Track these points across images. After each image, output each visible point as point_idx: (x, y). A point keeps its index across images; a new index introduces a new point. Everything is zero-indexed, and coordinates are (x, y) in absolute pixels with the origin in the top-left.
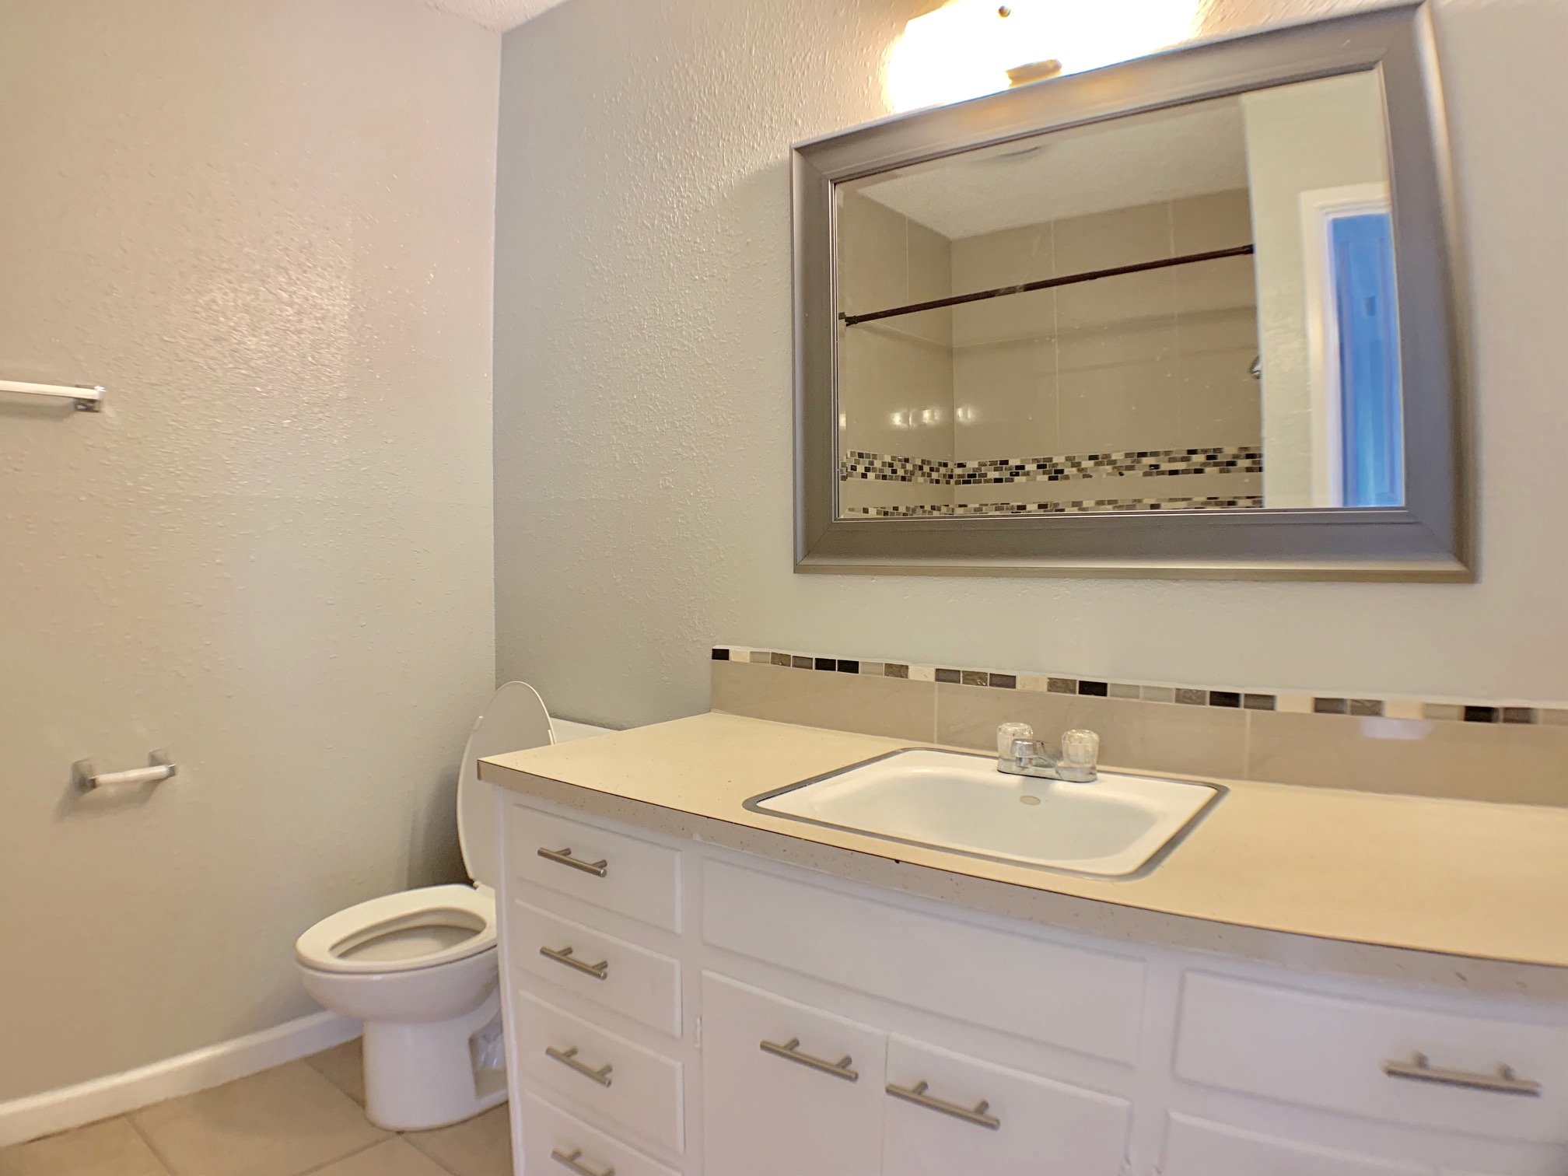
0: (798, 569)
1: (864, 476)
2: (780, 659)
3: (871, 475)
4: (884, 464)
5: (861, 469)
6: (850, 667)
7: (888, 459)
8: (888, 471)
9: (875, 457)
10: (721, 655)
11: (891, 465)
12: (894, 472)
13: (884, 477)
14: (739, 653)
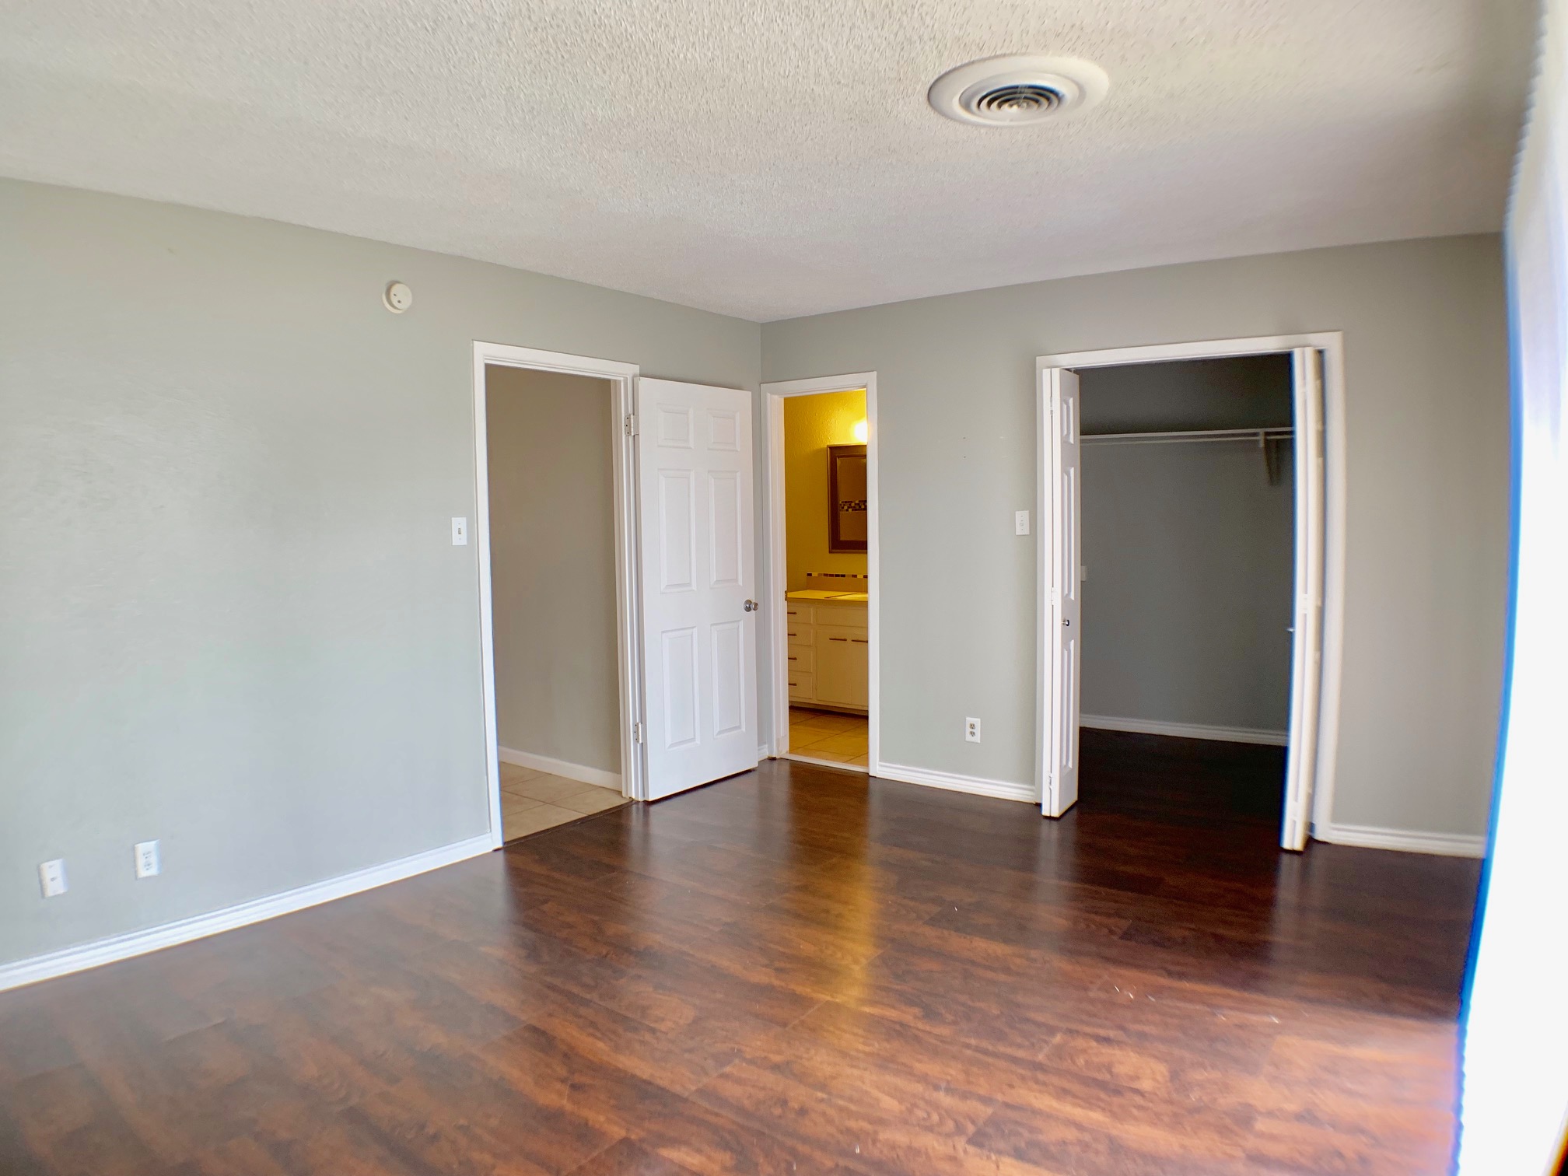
0: (830, 552)
1: (847, 510)
2: (826, 575)
3: (850, 510)
4: (856, 504)
5: (846, 508)
6: (843, 576)
7: (857, 502)
8: (857, 507)
9: (852, 502)
10: (810, 575)
11: (858, 504)
12: (860, 507)
13: (856, 510)
14: (815, 574)
